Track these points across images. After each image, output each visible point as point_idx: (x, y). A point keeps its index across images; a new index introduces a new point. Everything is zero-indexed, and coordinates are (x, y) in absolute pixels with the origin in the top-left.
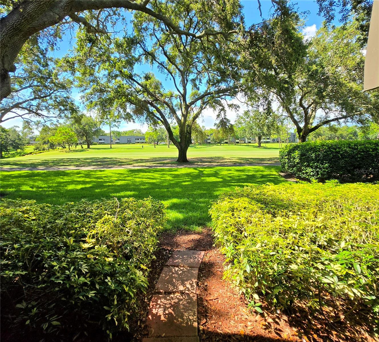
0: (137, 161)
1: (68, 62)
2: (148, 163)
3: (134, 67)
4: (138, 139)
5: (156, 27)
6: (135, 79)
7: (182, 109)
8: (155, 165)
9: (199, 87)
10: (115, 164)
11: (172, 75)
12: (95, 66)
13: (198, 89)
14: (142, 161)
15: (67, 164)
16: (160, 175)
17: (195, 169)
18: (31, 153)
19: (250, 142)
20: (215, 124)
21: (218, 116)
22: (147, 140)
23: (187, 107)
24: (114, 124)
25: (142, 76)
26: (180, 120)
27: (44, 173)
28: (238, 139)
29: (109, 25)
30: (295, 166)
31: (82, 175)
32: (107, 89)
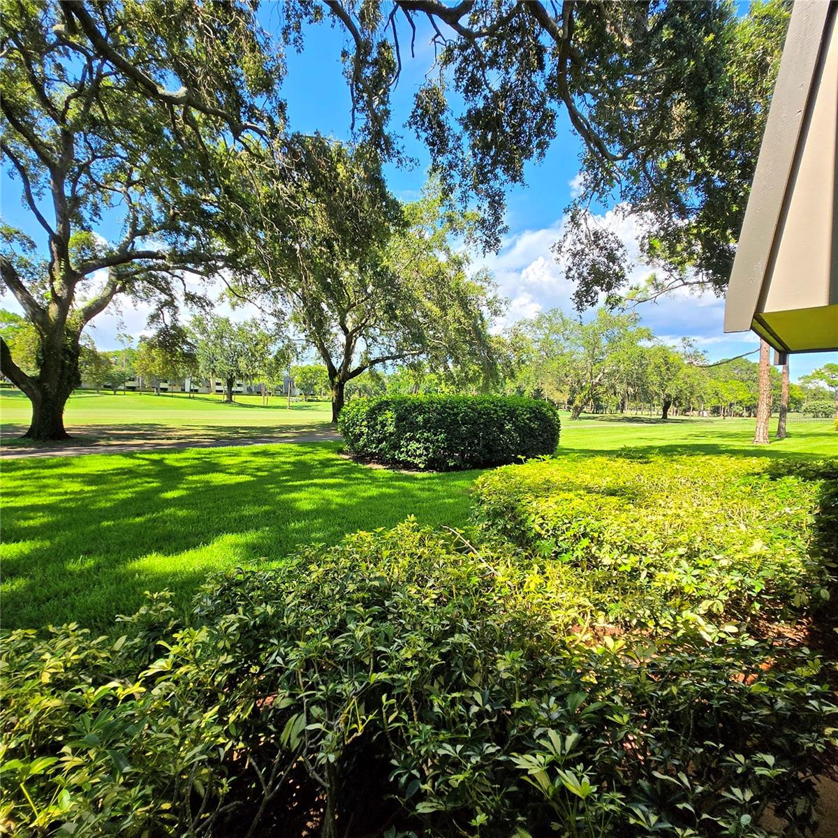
19: (196, 391)
21: (154, 318)
23: (70, 277)
26: (44, 312)
28: (166, 382)
30: (384, 439)
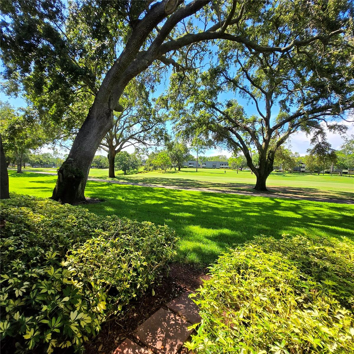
0: (214, 185)
1: (163, 100)
2: (224, 188)
3: (218, 96)
4: (223, 165)
5: (240, 52)
6: (217, 107)
7: (263, 134)
8: (230, 190)
9: (289, 109)
10: (193, 186)
11: (254, 99)
12: (183, 100)
13: (288, 111)
14: (219, 185)
15: (158, 182)
16: (228, 201)
17: (272, 199)
18: (141, 172)
20: (308, 151)
21: (313, 140)
22: (230, 166)
23: (270, 131)
24: (201, 150)
25: (224, 104)
26: (261, 146)
27: (139, 188)
28: (347, 169)
29: (197, 62)
31: (163, 193)
32: (193, 119)
